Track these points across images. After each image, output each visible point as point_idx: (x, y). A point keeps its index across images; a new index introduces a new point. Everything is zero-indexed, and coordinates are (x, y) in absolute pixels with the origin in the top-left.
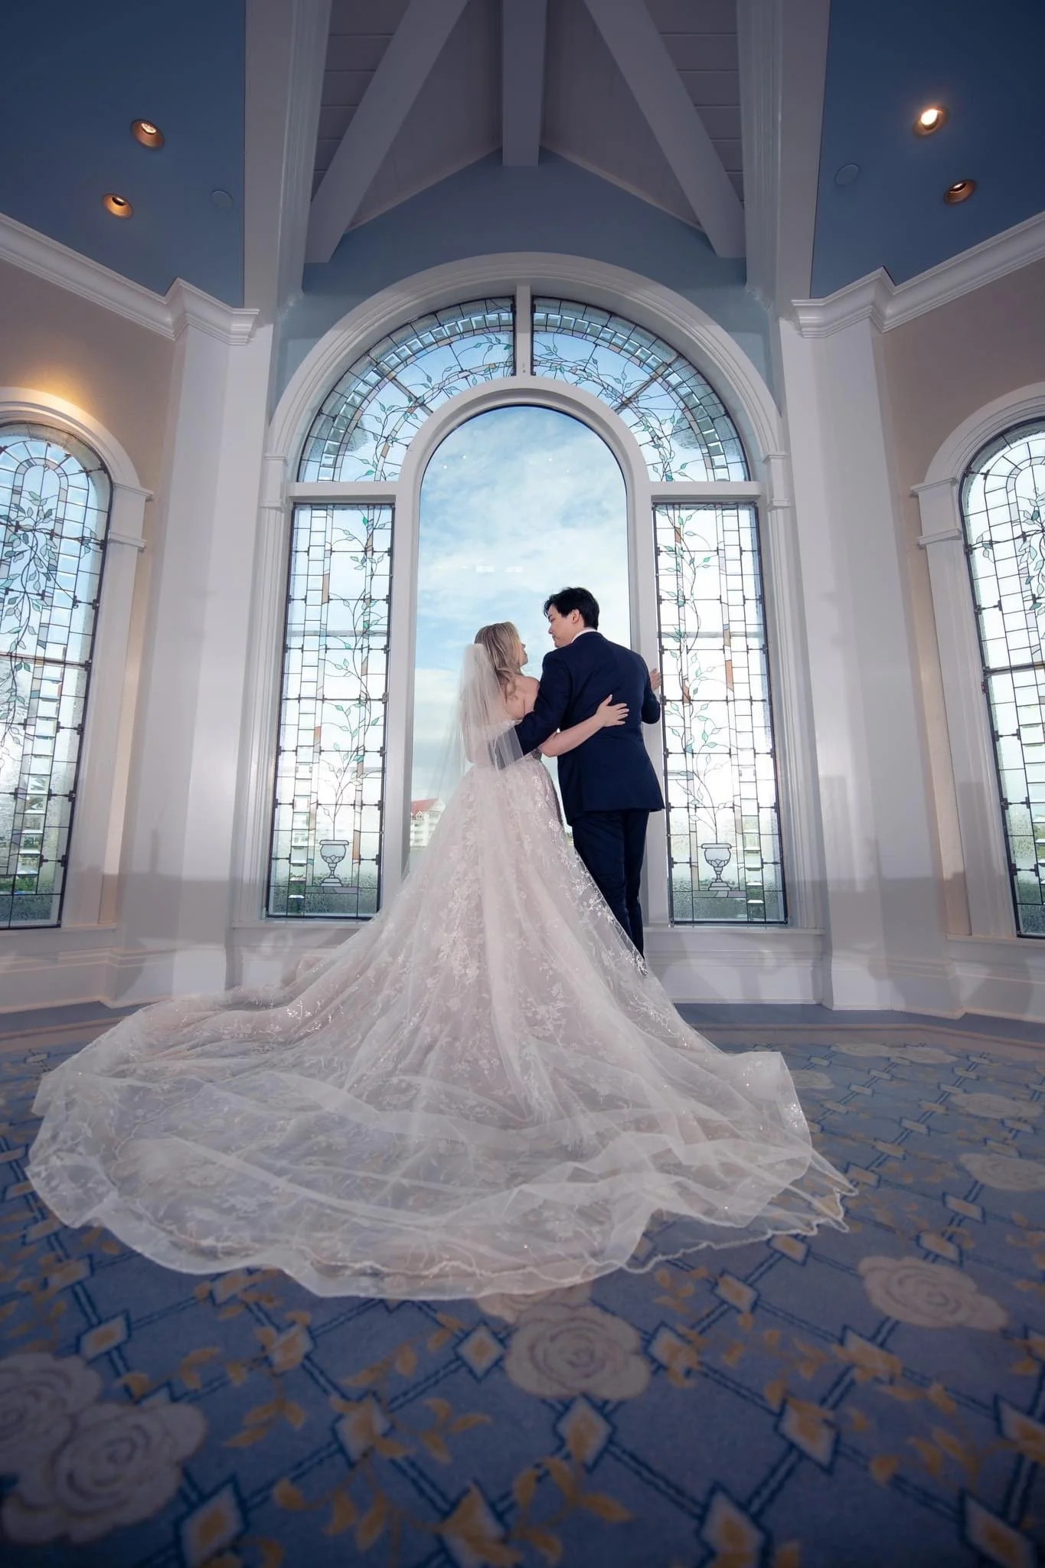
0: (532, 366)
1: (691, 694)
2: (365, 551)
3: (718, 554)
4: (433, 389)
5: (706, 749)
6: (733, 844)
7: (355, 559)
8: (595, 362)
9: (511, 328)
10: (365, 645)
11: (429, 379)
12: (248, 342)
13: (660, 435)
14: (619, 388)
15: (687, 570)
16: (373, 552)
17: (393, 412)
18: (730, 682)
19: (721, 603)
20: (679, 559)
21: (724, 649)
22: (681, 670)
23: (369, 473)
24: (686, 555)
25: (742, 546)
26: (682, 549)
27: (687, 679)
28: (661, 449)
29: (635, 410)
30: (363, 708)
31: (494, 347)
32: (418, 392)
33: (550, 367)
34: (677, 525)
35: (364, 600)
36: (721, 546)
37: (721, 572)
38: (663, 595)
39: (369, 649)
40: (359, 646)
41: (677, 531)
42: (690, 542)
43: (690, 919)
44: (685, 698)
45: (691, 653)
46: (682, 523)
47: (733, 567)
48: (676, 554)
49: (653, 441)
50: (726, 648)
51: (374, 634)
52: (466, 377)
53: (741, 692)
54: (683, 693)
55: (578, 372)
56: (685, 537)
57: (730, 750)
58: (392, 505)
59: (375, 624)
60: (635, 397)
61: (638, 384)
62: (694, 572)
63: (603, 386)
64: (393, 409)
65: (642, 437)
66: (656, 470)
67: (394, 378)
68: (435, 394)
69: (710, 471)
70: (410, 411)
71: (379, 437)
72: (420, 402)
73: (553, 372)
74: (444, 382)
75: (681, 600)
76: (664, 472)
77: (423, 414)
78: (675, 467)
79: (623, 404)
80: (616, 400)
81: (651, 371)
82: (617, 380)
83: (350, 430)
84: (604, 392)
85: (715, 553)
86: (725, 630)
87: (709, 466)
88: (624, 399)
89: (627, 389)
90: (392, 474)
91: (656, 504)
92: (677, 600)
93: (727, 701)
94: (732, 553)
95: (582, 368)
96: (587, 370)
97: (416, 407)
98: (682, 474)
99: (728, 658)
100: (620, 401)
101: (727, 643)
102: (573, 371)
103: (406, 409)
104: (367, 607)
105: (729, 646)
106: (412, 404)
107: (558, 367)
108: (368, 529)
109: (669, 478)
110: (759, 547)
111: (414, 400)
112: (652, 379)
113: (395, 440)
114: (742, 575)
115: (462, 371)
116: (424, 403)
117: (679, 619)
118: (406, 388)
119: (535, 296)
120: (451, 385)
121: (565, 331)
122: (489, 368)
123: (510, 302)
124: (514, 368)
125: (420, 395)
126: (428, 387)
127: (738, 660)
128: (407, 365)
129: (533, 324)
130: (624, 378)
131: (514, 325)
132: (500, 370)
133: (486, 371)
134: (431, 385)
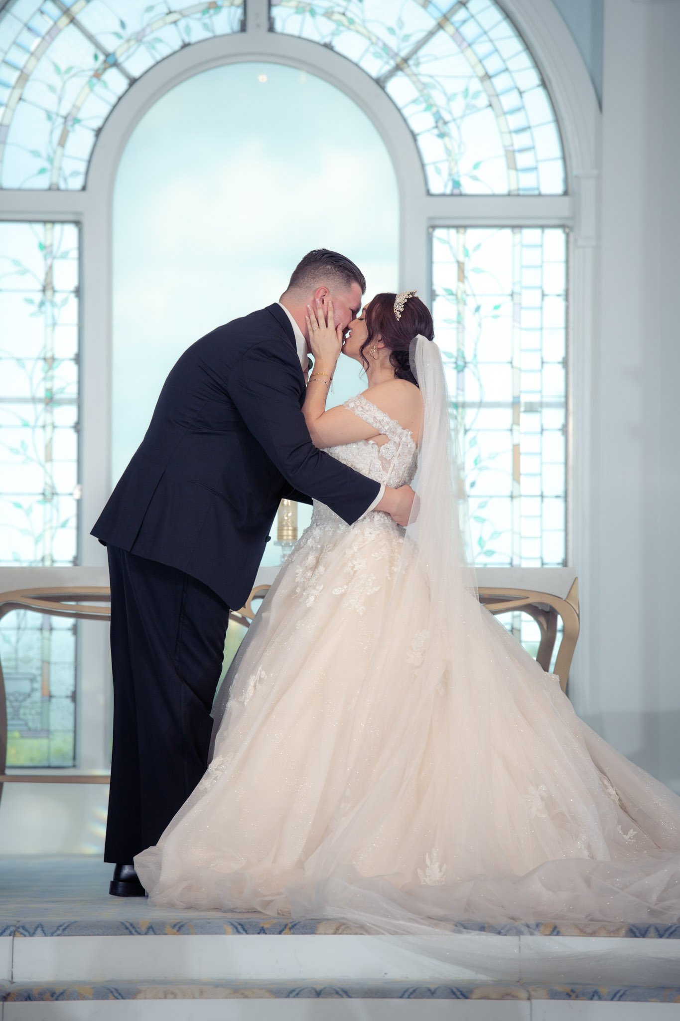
0: (270, 6)
2: (44, 290)
3: (512, 299)
4: (128, 40)
7: (29, 301)
10: (49, 421)
11: (123, 25)
13: (447, 117)
14: (393, 42)
15: (470, 321)
16: (54, 291)
17: (74, 76)
18: (516, 476)
19: (512, 367)
20: (461, 306)
21: (511, 430)
23: (42, 171)
24: (471, 303)
25: (545, 287)
26: (465, 292)
28: (446, 139)
29: (414, 78)
30: (48, 505)
32: (110, 44)
33: (297, 8)
34: (461, 258)
35: (45, 359)
36: (517, 290)
37: (516, 324)
39: (54, 427)
40: (40, 423)
41: (461, 266)
42: (475, 283)
45: (470, 435)
46: (467, 254)
47: (530, 319)
48: (457, 299)
49: (437, 127)
50: (515, 427)
51: (60, 402)
52: (175, 22)
53: (528, 486)
55: (336, 17)
56: (470, 276)
57: (512, 559)
58: (77, 223)
59: (62, 390)
60: (415, 57)
61: (420, 35)
62: (480, 325)
63: (370, 39)
64: (73, 72)
65: (420, 121)
66: (438, 171)
67: (73, 21)
68: (132, 50)
69: (513, 173)
70: (97, 75)
71: (54, 116)
72: (111, 61)
73: (299, 18)
74: (144, 30)
75: (460, 363)
76: (450, 175)
77: (116, 82)
78: (464, 169)
79: (398, 68)
80: (387, 63)
81: (438, 15)
82: (391, 31)
83: (12, 104)
84: (372, 49)
85: (510, 298)
86: (515, 403)
87: (512, 165)
88: (399, 60)
89: (404, 45)
90: (75, 174)
91: (434, 227)
92: (456, 363)
93: (512, 497)
94: (531, 298)
95: (341, 10)
96: (348, 14)
97: (105, 69)
98: (475, 178)
99: (516, 442)
100: (392, 63)
101: (516, 422)
102: (328, 14)
103: (91, 73)
104: (50, 368)
105: (518, 424)
106: (99, 64)
107: (308, 8)
108: (45, 258)
109: (457, 184)
110: (567, 291)
111: (102, 57)
112: (440, 26)
113: (76, 121)
114: (541, 329)
115: (170, 12)
116: (116, 64)
117: (458, 388)
118: (91, 38)
120: (153, 36)
122: (209, 8)
124: (245, 13)
125: (111, 50)
126: (121, 37)
127: (528, 445)
128: (88, 2)
130: (401, 26)
132: (225, 11)
133: (204, 13)
134: (125, 34)
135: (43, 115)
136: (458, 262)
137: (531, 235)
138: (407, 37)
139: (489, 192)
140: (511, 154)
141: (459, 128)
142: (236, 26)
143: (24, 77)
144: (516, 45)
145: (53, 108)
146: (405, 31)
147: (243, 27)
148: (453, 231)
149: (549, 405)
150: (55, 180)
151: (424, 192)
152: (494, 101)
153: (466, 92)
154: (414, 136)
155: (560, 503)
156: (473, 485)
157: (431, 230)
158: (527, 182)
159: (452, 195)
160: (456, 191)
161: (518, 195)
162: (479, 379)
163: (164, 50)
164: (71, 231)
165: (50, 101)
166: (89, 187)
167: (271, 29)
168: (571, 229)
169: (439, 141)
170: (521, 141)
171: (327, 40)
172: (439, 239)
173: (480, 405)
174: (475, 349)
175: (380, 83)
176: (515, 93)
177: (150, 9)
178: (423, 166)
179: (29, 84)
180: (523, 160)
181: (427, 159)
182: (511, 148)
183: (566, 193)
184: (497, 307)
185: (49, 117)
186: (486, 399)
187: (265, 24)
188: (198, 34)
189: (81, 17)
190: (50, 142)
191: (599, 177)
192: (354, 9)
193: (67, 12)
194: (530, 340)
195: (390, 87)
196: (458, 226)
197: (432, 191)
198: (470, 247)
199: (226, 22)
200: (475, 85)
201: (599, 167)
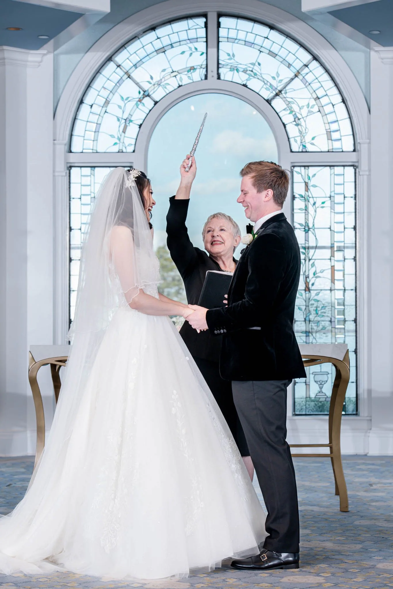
0: (218, 68)
1: (310, 286)
3: (330, 199)
4: (154, 85)
5: (316, 319)
6: (330, 372)
8: (259, 64)
9: (205, 40)
11: (152, 78)
12: (39, 66)
13: (300, 117)
14: (274, 83)
15: (311, 209)
17: (129, 101)
18: (333, 280)
19: (331, 230)
20: (307, 202)
21: (330, 259)
22: (305, 271)
23: (115, 144)
24: (311, 200)
25: (345, 194)
26: (309, 196)
27: (308, 277)
28: (299, 127)
29: (284, 99)
31: (193, 54)
32: (146, 86)
33: (230, 69)
34: (307, 181)
36: (332, 194)
37: (332, 211)
38: (296, 225)
41: (306, 184)
42: (313, 191)
43: (304, 413)
44: (307, 289)
45: (311, 262)
46: (309, 179)
47: (339, 208)
48: (305, 199)
49: (295, 121)
50: (332, 258)
52: (175, 76)
53: (338, 285)
54: (306, 286)
55: (248, 72)
56: (311, 188)
57: (331, 319)
60: (285, 90)
61: (287, 80)
62: (316, 211)
63: (264, 82)
64: (129, 99)
65: (287, 118)
66: (296, 141)
67: (129, 77)
68: (155, 89)
69: (330, 141)
70: (140, 101)
71: (121, 119)
72: (146, 95)
73: (232, 73)
74: (161, 80)
75: (307, 228)
76: (301, 142)
77: (148, 103)
78: (308, 139)
79: (277, 95)
80: (272, 92)
81: (295, 71)
82: (274, 78)
83: (102, 115)
84: (265, 86)
85: (329, 199)
86: (332, 247)
87: (330, 138)
88: (277, 91)
89: (279, 84)
90: (130, 145)
91: (294, 166)
92: (305, 228)
93: (331, 290)
94: (339, 199)
95: (251, 69)
96: (254, 71)
97: (143, 98)
98: (312, 144)
99: (333, 265)
100: (274, 93)
101: (333, 255)
102: (245, 71)
103: (137, 100)
105: (334, 257)
106: (141, 95)
107: (235, 69)
109: (304, 146)
110: (355, 195)
111: (142, 93)
112: (296, 76)
113: (131, 121)
114: (344, 213)
115: (173, 72)
116: (148, 96)
117: (306, 240)
118: (137, 84)
119: (220, 15)
120: (165, 82)
121: (240, 42)
122: (190, 70)
123: (204, 20)
124: (207, 71)
125: (146, 89)
126: (151, 84)
127: (338, 266)
128: (136, 68)
129: (218, 37)
130: (278, 76)
131: (207, 37)
132: (198, 71)
133: (188, 72)
134: (153, 82)
135: (116, 119)
136: (305, 182)
137: (338, 170)
138: (281, 81)
139: (319, 150)
140: (329, 133)
141: (305, 121)
142: (203, 78)
143: (107, 102)
144: (331, 84)
145: (120, 116)
146: (280, 78)
147: (206, 77)
148: (303, 168)
149: (348, 247)
150: (121, 148)
151: (289, 150)
152: (321, 109)
153: (308, 105)
154: (284, 125)
155: (353, 292)
156: (313, 284)
157: (292, 168)
158: (337, 145)
159: (302, 152)
160: (304, 150)
161: (333, 152)
162: (315, 236)
163: (170, 89)
165: (119, 114)
166: (136, 151)
167: (219, 78)
168: (357, 167)
169: (296, 127)
170: (334, 127)
171: (244, 83)
172: (296, 172)
173: (316, 247)
174: (314, 222)
176: (331, 106)
177: (164, 70)
178: (289, 138)
179: (109, 105)
180: (335, 136)
181: (290, 136)
182: (329, 130)
183: (354, 150)
184: (323, 203)
185: (119, 120)
186: (319, 245)
187: (216, 76)
188: (185, 80)
189: (132, 75)
190: (119, 131)
191: (369, 143)
192: (256, 68)
193: (126, 73)
194: (339, 218)
195: (273, 103)
196: (305, 166)
197: (293, 150)
198: (311, 176)
199: (198, 75)
200: (312, 102)
201: (369, 139)
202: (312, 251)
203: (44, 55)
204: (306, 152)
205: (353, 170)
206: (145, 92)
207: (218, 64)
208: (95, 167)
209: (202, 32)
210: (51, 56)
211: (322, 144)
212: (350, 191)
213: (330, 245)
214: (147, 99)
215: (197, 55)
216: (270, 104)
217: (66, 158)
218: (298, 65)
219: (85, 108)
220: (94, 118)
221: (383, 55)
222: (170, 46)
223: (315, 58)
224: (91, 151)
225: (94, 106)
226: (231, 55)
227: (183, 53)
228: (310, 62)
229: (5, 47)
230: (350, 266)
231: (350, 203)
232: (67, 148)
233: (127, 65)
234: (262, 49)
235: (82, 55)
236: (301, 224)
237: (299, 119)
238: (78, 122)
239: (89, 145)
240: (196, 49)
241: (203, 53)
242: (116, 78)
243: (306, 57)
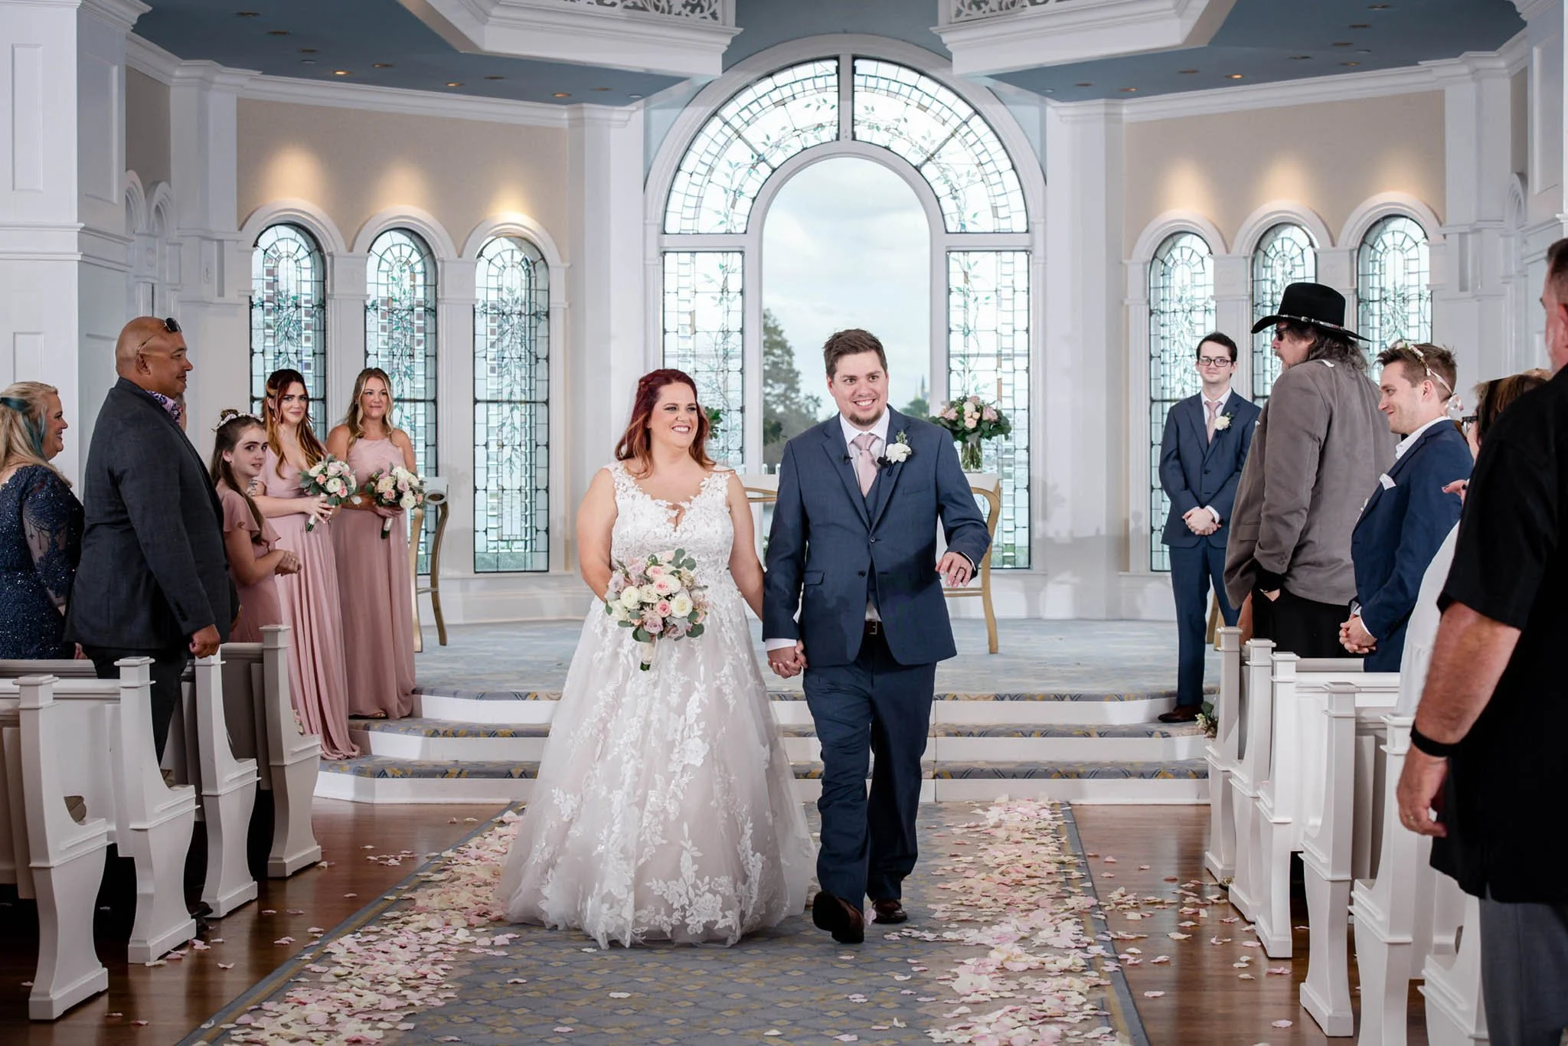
0: (853, 125)
2: (722, 292)
4: (771, 146)
7: (714, 298)
8: (906, 120)
9: (836, 89)
10: (726, 368)
11: (768, 138)
12: (627, 124)
13: (957, 187)
14: (925, 145)
15: (972, 305)
16: (728, 292)
17: (739, 168)
18: (1000, 397)
19: (996, 333)
20: (966, 297)
21: (996, 370)
22: (964, 385)
23: (721, 223)
24: (972, 296)
25: (1015, 287)
26: (969, 289)
28: (957, 200)
29: (938, 165)
30: (727, 417)
31: (821, 107)
32: (761, 149)
33: (869, 126)
34: (967, 269)
35: (723, 332)
36: (999, 288)
37: (999, 308)
38: (952, 327)
39: (730, 372)
40: (721, 369)
41: (966, 274)
42: (975, 284)
45: (972, 373)
46: (969, 267)
47: (1007, 305)
48: (964, 293)
49: (951, 193)
50: (999, 369)
51: (732, 358)
52: (799, 136)
55: (892, 131)
56: (972, 280)
58: (741, 252)
59: (733, 350)
60: (938, 153)
61: (941, 141)
62: (977, 309)
63: (912, 143)
64: (739, 165)
65: (941, 190)
66: (952, 219)
67: (739, 136)
68: (773, 152)
69: (996, 219)
70: (753, 167)
71: (728, 191)
72: (761, 159)
73: (871, 131)
74: (780, 140)
75: (966, 331)
76: (959, 221)
77: (764, 170)
78: (968, 216)
79: (928, 159)
80: (922, 157)
81: (952, 129)
82: (924, 138)
83: (704, 185)
84: (913, 149)
85: (995, 293)
86: (999, 355)
87: (996, 215)
88: (929, 155)
89: (932, 146)
90: (740, 224)
91: (950, 252)
92: (963, 331)
94: (1007, 293)
95: (895, 127)
96: (899, 129)
97: (758, 163)
98: (973, 222)
99: (999, 377)
100: (925, 157)
101: (999, 365)
102: (887, 130)
103: (750, 166)
104: (726, 338)
105: (1001, 367)
106: (754, 161)
107: (875, 126)
108: (723, 273)
109: (963, 226)
110: (1028, 289)
111: (756, 157)
112: (953, 135)
113: (741, 193)
114: (1013, 311)
115: (796, 130)
116: (764, 160)
117: (963, 346)
118: (750, 146)
119: (855, 58)
120: (787, 143)
121: (881, 92)
122: (818, 127)
123: (835, 63)
124: (839, 129)
125: (761, 153)
126: (767, 145)
127: (1007, 379)
128: (748, 125)
129: (853, 86)
130: (930, 136)
131: (839, 86)
132: (827, 129)
133: (815, 130)
134: (770, 143)
135: (723, 190)
136: (965, 272)
137: (1007, 256)
138: (933, 142)
139: (982, 231)
140: (995, 209)
141: (964, 194)
142: (834, 138)
143: (711, 169)
144: (998, 146)
145: (728, 186)
146: (932, 138)
147: (838, 138)
148: (961, 254)
149: (1019, 355)
150: (728, 228)
151: (944, 230)
152: (985, 178)
153: (969, 172)
154: (938, 199)
155: (1026, 413)
157: (948, 254)
158: (1005, 225)
159: (961, 233)
160: (963, 231)
161: (1000, 233)
162: (977, 341)
163: (792, 152)
164: (738, 256)
165: (727, 183)
166: (748, 231)
167: (854, 138)
168: (1030, 252)
169: (953, 201)
170: (1001, 201)
171: (887, 144)
172: (954, 259)
173: (978, 355)
174: (975, 323)
175: (917, 169)
176: (997, 174)
177: (784, 128)
178: (943, 215)
179: (714, 173)
180: (1002, 213)
181: (945, 212)
182: (995, 205)
183: (1027, 231)
184: (987, 298)
185: (726, 192)
186: (981, 352)
187: (850, 136)
188: (812, 141)
189: (743, 134)
190: (726, 206)
191: (1045, 222)
192: (902, 126)
193: (736, 131)
194: (1008, 317)
195: (923, 171)
196: (964, 251)
197: (949, 231)
198: (971, 264)
199: (828, 135)
200: (974, 169)
201: (1045, 217)
202: (972, 360)
203: (633, 112)
204: (966, 233)
205: (1026, 256)
206: (759, 156)
207: (853, 120)
208: (695, 252)
209: (833, 80)
210: (641, 113)
211: (986, 223)
212: (1021, 284)
213: (996, 352)
214: (763, 164)
215: (825, 108)
216: (919, 172)
217: (659, 241)
218: (956, 122)
219: (682, 176)
220: (694, 190)
221: (1063, 112)
222: (792, 98)
223: (977, 112)
224: (691, 232)
225: (694, 174)
226: (870, 108)
227: (808, 106)
228: (970, 118)
229: (585, 105)
230: (1021, 379)
231: (1021, 299)
232: (661, 228)
233: (737, 123)
234: (909, 102)
235: (680, 110)
236: (958, 325)
237: (956, 191)
238: (673, 195)
239: (688, 226)
240: (825, 101)
241: (833, 106)
242: (721, 139)
243: (965, 111)
